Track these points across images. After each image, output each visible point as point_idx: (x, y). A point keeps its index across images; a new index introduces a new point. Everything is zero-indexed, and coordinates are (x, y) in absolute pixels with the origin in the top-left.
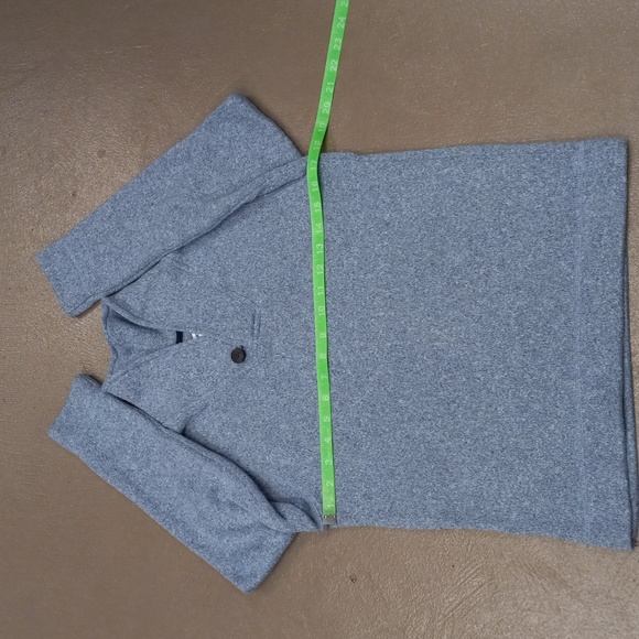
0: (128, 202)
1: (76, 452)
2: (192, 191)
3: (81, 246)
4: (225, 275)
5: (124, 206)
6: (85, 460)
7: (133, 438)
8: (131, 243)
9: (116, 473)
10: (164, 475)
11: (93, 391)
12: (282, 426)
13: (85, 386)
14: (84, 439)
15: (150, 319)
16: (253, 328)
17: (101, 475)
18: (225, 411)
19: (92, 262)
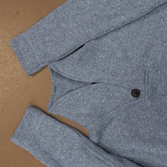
0: (64, 13)
1: (27, 150)
2: (105, 6)
3: (35, 37)
4: (125, 51)
5: (62, 15)
6: (33, 154)
7: (61, 141)
8: (65, 36)
9: (52, 162)
10: (81, 162)
11: (39, 115)
12: (161, 133)
13: (34, 112)
14: (33, 142)
15: (80, 77)
16: (145, 79)
17: (44, 163)
18: (124, 122)
19: (41, 46)
